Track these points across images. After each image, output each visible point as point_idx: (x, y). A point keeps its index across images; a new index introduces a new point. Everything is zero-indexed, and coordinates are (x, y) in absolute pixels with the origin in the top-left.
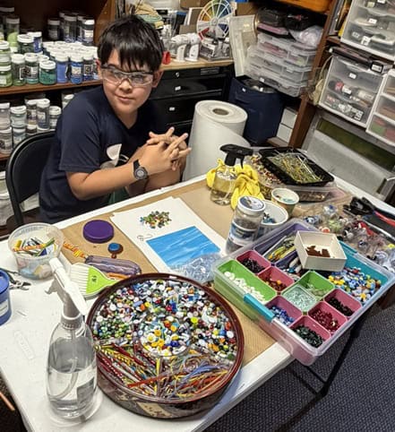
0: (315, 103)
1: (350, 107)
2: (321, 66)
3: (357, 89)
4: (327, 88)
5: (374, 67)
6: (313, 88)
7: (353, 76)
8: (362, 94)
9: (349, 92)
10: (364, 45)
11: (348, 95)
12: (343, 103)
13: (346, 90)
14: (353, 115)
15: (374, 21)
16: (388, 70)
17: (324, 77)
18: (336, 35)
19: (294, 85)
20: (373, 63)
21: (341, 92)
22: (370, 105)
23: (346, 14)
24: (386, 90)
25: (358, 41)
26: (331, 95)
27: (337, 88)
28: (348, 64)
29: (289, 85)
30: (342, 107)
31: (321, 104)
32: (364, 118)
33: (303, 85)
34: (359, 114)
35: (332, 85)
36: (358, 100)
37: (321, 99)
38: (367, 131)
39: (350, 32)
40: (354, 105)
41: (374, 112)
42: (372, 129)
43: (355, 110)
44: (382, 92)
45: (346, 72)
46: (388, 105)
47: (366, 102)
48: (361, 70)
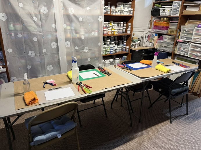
0: (175, 53)
2: (175, 45)
3: (185, 49)
6: (174, 50)
7: (183, 46)
8: (186, 49)
10: (185, 39)
11: (183, 50)
12: (182, 52)
13: (182, 49)
15: (186, 35)
16: (190, 43)
17: (177, 47)
18: (178, 39)
19: (170, 50)
20: (187, 43)
21: (181, 50)
22: (188, 51)
23: (180, 34)
24: (191, 47)
25: (183, 39)
26: (179, 51)
27: (180, 49)
29: (169, 50)
30: (182, 53)
31: (177, 53)
32: (187, 54)
33: (172, 50)
34: (186, 53)
35: (179, 49)
37: (177, 52)
38: (188, 57)
39: (181, 38)
40: (184, 52)
41: (189, 52)
42: (189, 56)
43: (185, 53)
44: (190, 48)
45: (182, 45)
46: (192, 50)
47: (187, 51)
48: (185, 44)
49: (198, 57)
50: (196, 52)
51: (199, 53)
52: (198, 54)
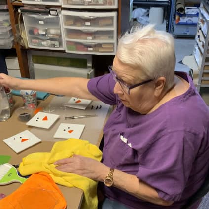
1: (49, 41)
2: (17, 22)
3: (49, 29)
4: (29, 35)
5: (52, 13)
7: (42, 22)
8: (52, 31)
9: (44, 33)
11: (44, 35)
12: (44, 40)
13: (42, 32)
14: (54, 46)
16: (60, 12)
17: (23, 29)
19: (7, 41)
20: (50, 10)
21: (39, 35)
22: (60, 36)
24: (66, 24)
27: (36, 33)
28: (35, 16)
29: (4, 42)
30: (44, 43)
31: (30, 46)
32: (60, 44)
33: (13, 39)
34: (57, 43)
35: (31, 32)
36: (51, 36)
38: (66, 51)
40: (51, 39)
41: (64, 39)
42: (69, 50)
43: (53, 42)
44: (63, 26)
45: (37, 21)
46: (70, 32)
47: (57, 35)
48: (45, 17)
49: (91, 49)
50: (82, 37)
51: (91, 38)
52: (89, 40)
